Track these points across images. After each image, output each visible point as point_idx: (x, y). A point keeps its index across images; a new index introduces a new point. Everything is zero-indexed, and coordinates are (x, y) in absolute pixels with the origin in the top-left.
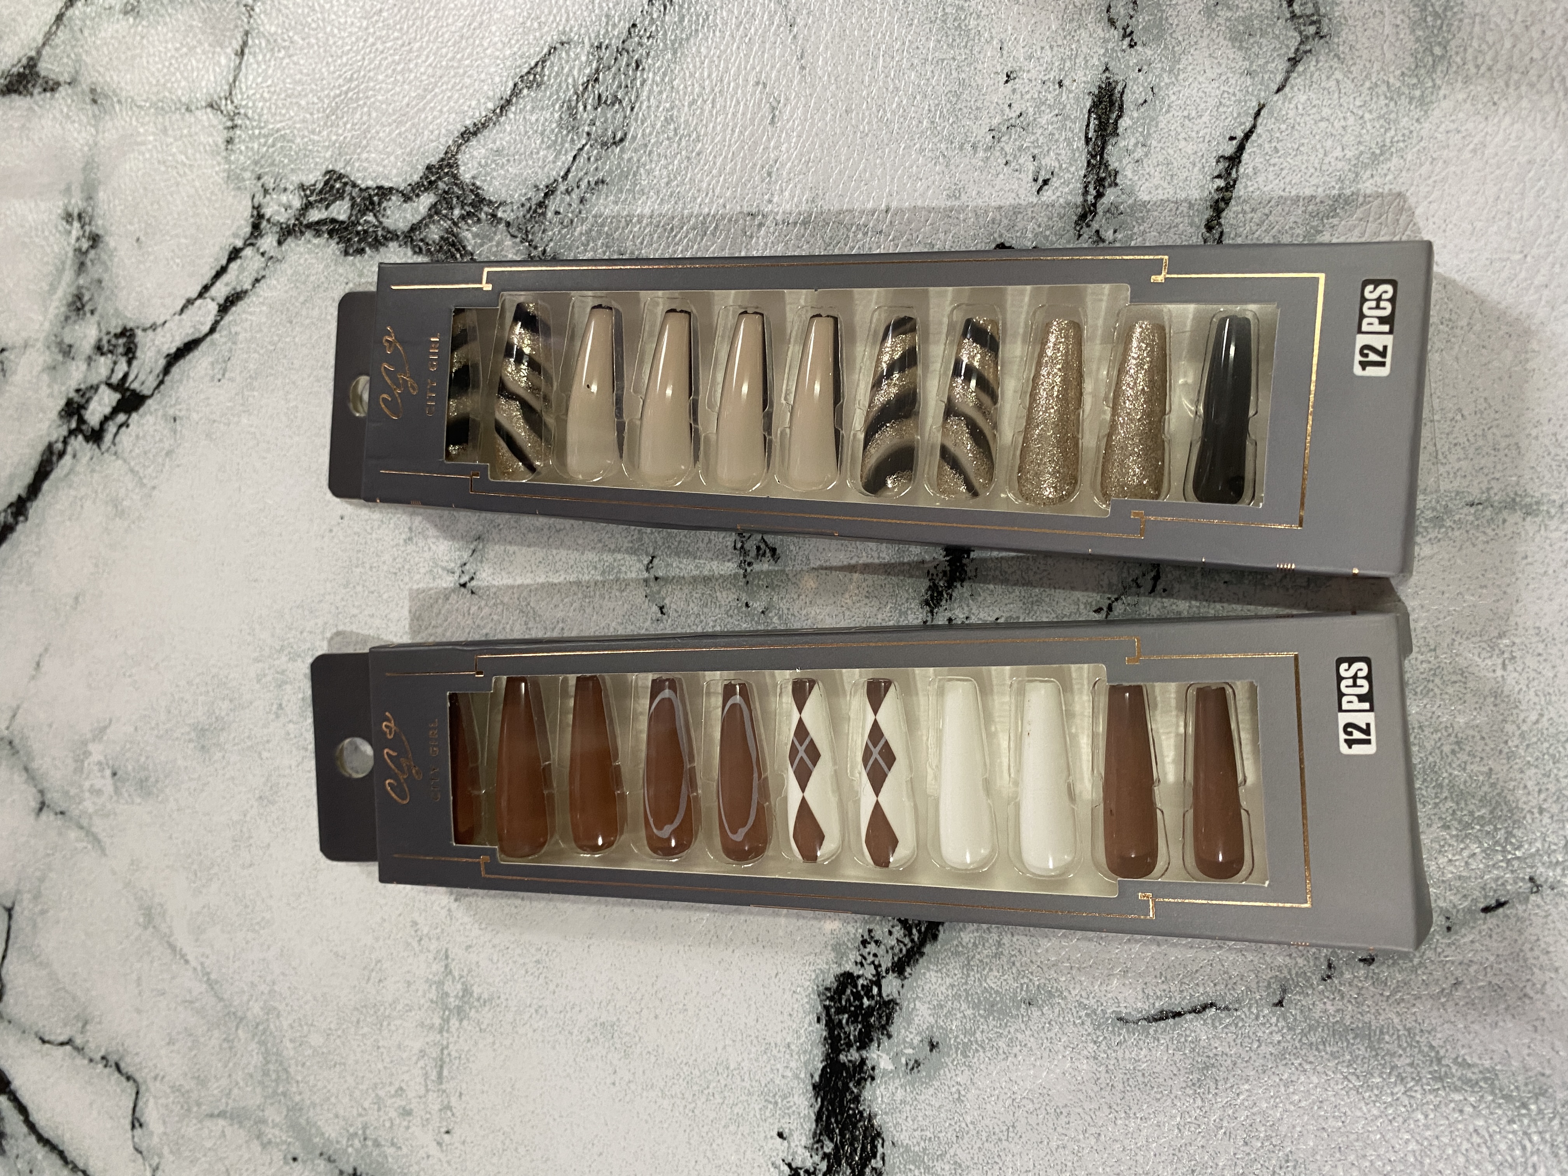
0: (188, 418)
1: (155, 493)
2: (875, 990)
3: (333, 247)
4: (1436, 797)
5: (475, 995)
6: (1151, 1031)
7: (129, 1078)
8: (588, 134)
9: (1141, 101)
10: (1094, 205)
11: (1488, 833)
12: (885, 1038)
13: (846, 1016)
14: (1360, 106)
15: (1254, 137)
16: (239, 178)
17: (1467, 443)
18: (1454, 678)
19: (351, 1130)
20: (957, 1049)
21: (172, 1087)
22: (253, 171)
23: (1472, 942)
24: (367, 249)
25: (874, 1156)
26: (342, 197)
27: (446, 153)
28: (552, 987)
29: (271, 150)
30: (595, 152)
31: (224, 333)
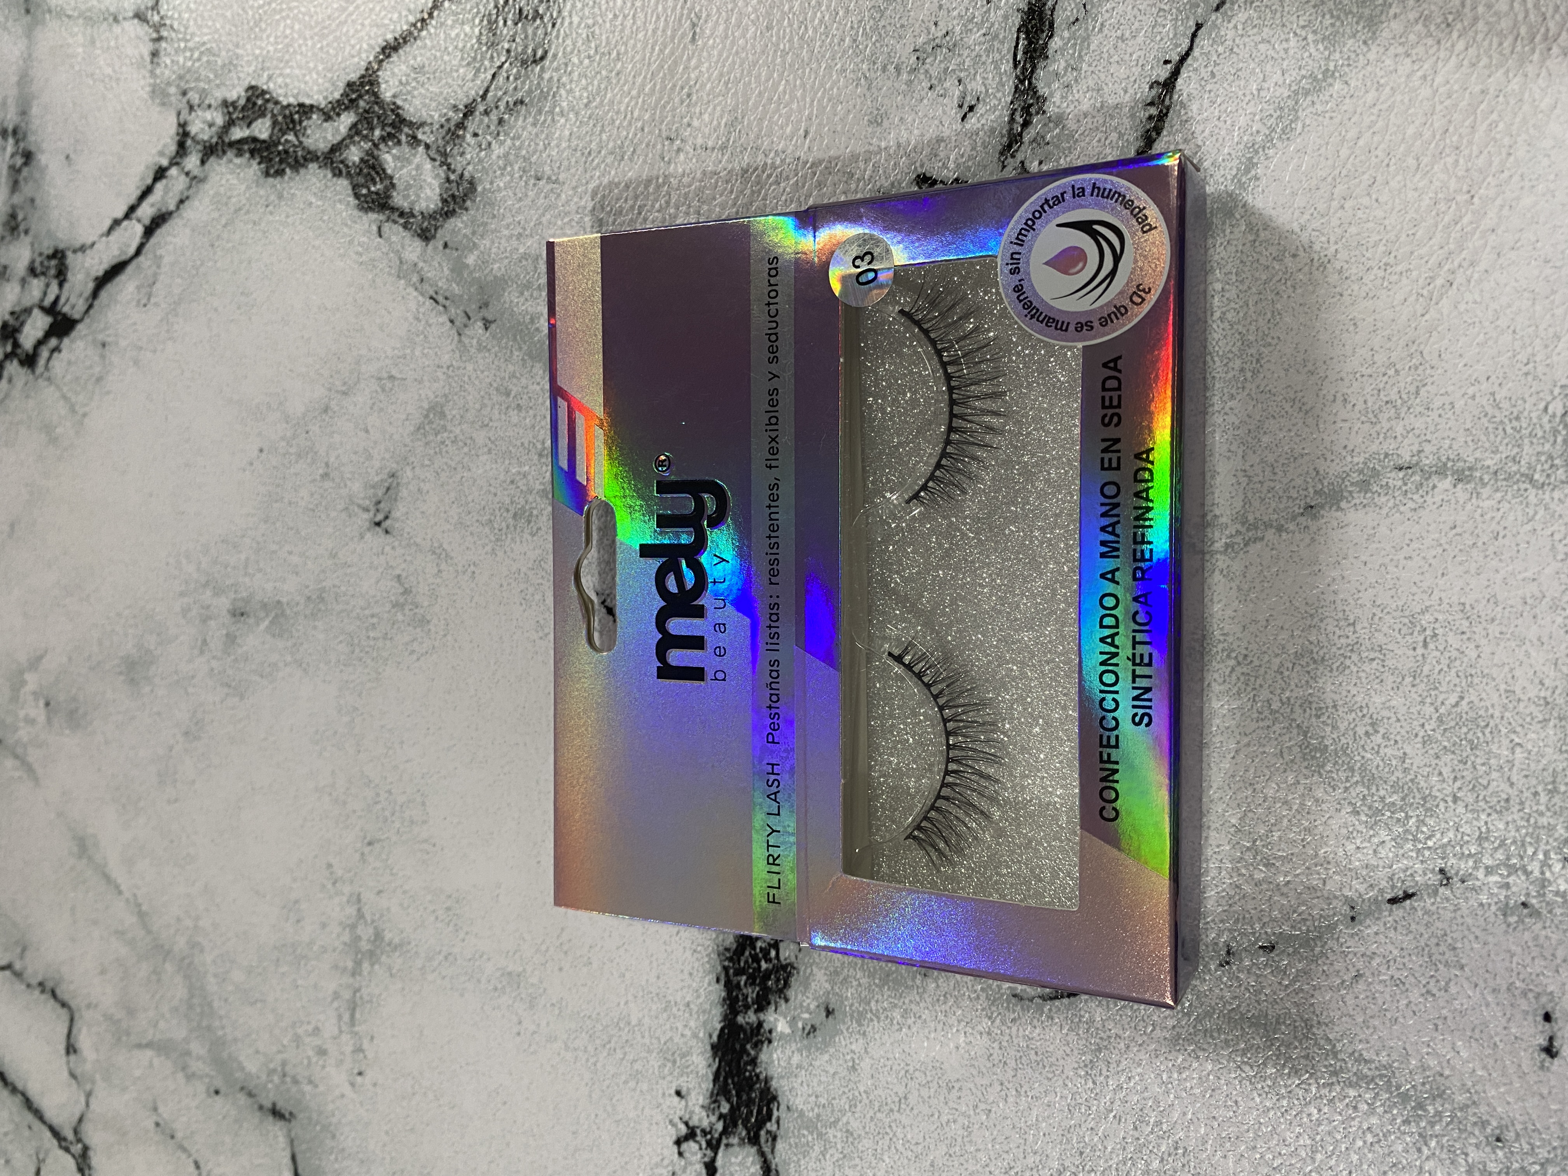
0: (117, 343)
1: (86, 420)
2: (773, 953)
3: (254, 168)
4: (1347, 780)
5: (387, 939)
6: (1046, 1009)
7: (64, 1005)
8: (508, 51)
9: (1072, 19)
10: (1020, 134)
11: (1399, 820)
12: (782, 1002)
13: (744, 978)
14: (1303, 27)
15: (1190, 60)
16: (165, 94)
17: (1399, 401)
18: (1372, 655)
19: (272, 1066)
20: (852, 1016)
21: (104, 1015)
22: (178, 86)
23: (1376, 934)
24: (288, 170)
25: (770, 1119)
26: (263, 115)
27: (367, 69)
28: (462, 935)
29: (197, 64)
30: (515, 70)
31: (150, 256)
